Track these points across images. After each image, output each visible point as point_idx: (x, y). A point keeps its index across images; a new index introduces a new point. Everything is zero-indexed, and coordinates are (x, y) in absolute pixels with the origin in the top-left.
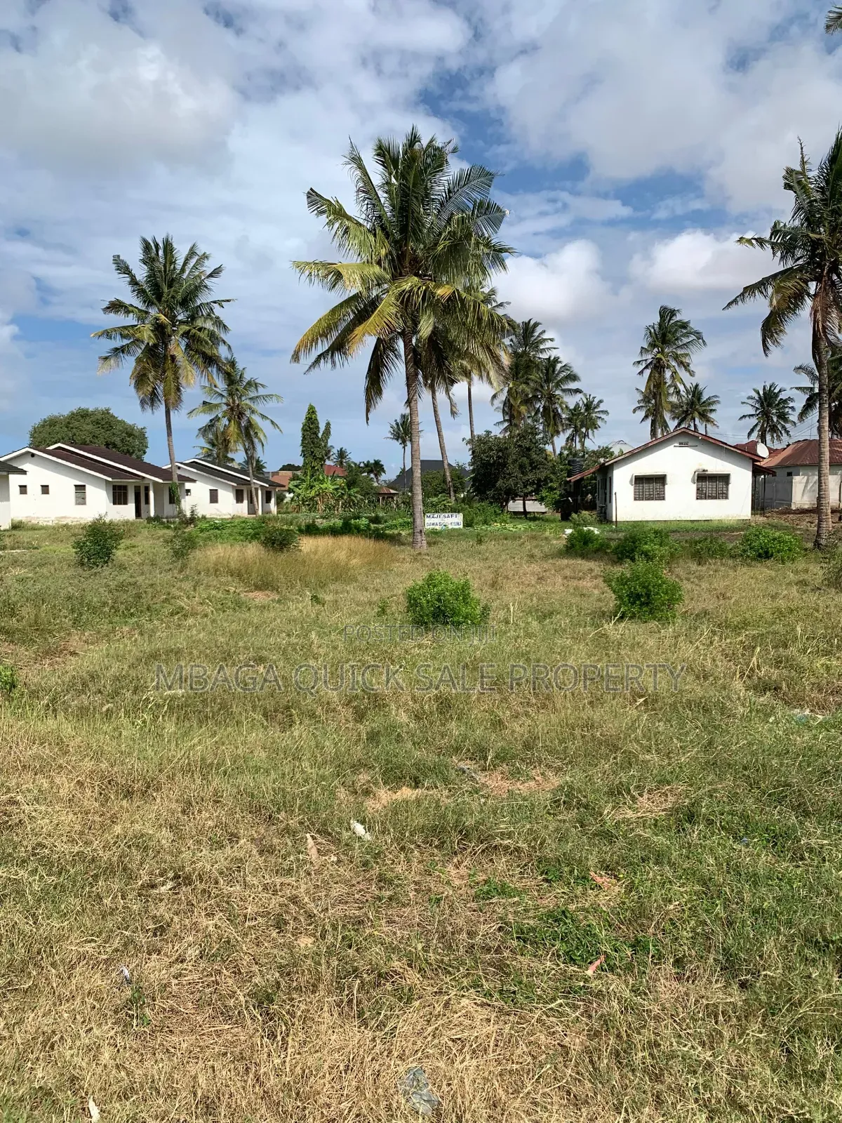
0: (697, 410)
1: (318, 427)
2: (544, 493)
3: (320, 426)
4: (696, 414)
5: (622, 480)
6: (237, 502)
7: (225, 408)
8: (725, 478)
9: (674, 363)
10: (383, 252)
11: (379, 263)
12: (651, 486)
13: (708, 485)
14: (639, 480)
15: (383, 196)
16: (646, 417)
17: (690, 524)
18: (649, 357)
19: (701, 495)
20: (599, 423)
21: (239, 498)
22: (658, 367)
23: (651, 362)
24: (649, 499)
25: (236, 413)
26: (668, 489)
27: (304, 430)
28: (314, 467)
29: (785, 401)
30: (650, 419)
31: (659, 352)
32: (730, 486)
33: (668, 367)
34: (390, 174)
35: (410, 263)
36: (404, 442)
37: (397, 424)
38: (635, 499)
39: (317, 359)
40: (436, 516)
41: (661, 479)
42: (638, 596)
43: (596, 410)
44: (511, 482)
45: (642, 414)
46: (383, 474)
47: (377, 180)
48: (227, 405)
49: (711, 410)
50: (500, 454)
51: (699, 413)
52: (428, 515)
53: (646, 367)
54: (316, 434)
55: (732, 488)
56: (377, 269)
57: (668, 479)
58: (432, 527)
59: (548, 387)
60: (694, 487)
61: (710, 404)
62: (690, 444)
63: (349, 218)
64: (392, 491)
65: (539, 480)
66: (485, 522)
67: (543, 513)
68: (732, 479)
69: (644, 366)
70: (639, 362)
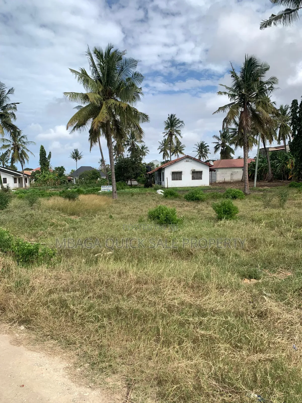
0: (178, 150)
1: (45, 154)
2: (139, 178)
3: (46, 153)
4: (178, 151)
5: (168, 173)
6: (15, 183)
7: (12, 146)
8: (201, 172)
9: (175, 133)
10: (100, 90)
11: (99, 93)
12: (177, 176)
13: (195, 175)
14: (173, 173)
15: (98, 69)
16: (161, 152)
17: (191, 188)
18: (167, 131)
19: (193, 178)
20: (146, 154)
21: (15, 182)
22: (171, 135)
23: (168, 133)
24: (177, 180)
25: (16, 148)
26: (183, 176)
27: (40, 155)
28: (45, 169)
29: (206, 147)
30: (163, 152)
31: (170, 130)
32: (203, 175)
33: (174, 135)
34: (101, 61)
35: (109, 94)
36: (76, 159)
37: (73, 153)
38: (172, 180)
39: (74, 128)
40: (105, 186)
41: (180, 173)
42: (226, 211)
43: (146, 149)
44: (129, 174)
45: (160, 150)
46: (64, 171)
47: (96, 63)
48: (13, 145)
49: (183, 150)
50: (126, 164)
51: (179, 151)
52: (102, 186)
53: (166, 135)
54: (45, 156)
55: (203, 176)
56: (98, 96)
57: (183, 173)
58: (104, 190)
59: (132, 140)
60: (191, 176)
61: (182, 148)
62: (189, 161)
63: (88, 76)
64: (72, 178)
65: (137, 173)
66: (123, 189)
67: (136, 185)
68: (203, 173)
69: (166, 134)
70: (164, 133)
